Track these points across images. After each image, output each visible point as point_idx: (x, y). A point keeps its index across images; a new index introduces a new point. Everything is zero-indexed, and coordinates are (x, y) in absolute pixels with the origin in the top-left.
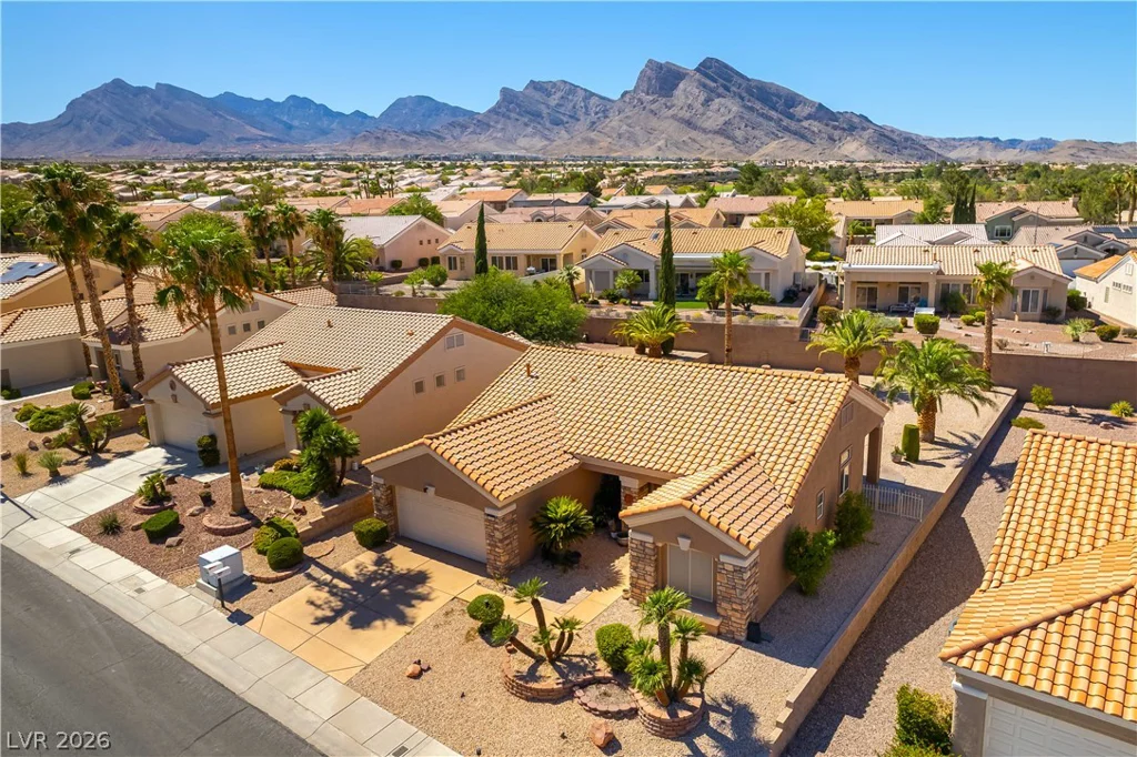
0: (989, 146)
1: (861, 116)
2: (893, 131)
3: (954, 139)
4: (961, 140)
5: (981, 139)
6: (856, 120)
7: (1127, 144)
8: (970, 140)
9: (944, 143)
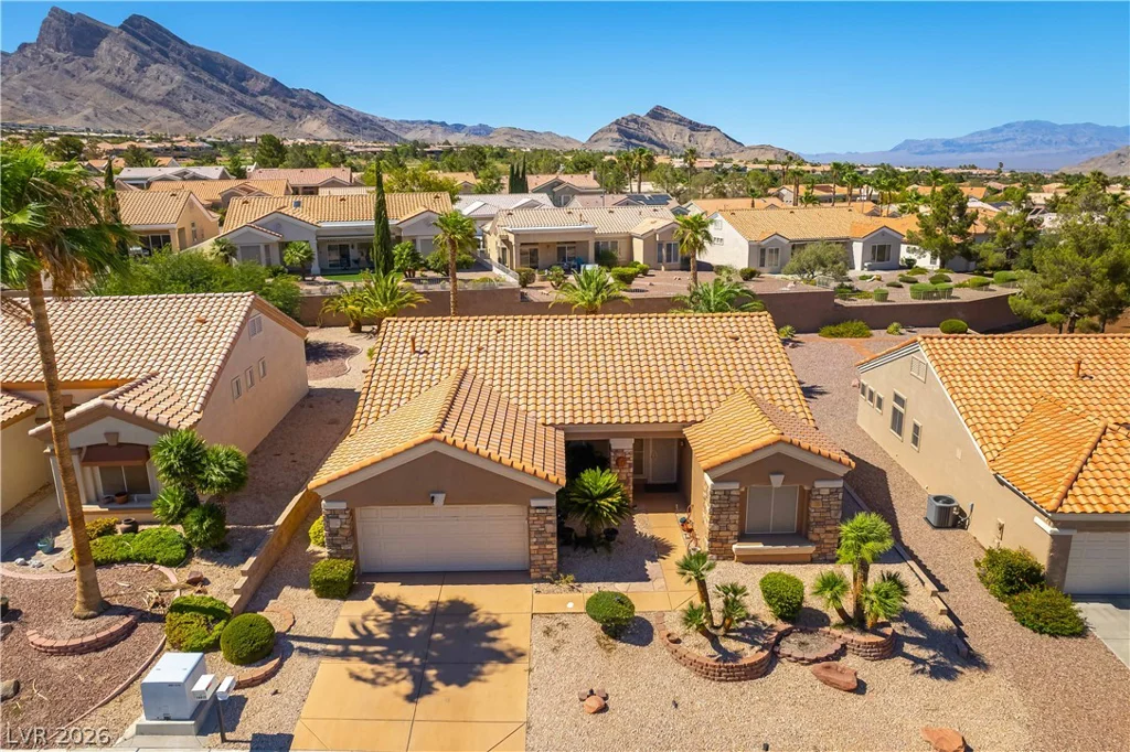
0: (439, 129)
1: (317, 94)
2: (350, 111)
3: (407, 122)
4: (413, 122)
5: (431, 122)
6: (313, 98)
8: (422, 123)
9: (400, 125)
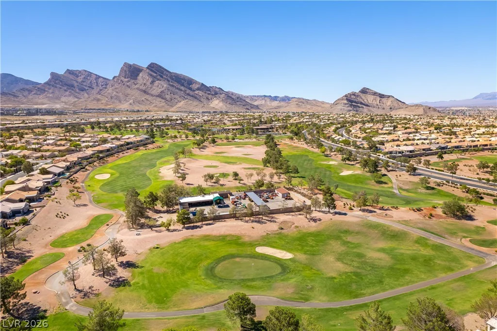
1: (219, 88)
2: (232, 94)
3: (255, 96)
4: (258, 96)
6: (217, 90)
7: (313, 100)
9: (253, 98)
